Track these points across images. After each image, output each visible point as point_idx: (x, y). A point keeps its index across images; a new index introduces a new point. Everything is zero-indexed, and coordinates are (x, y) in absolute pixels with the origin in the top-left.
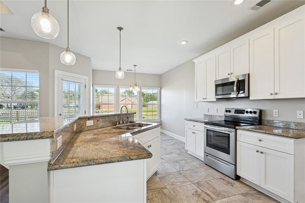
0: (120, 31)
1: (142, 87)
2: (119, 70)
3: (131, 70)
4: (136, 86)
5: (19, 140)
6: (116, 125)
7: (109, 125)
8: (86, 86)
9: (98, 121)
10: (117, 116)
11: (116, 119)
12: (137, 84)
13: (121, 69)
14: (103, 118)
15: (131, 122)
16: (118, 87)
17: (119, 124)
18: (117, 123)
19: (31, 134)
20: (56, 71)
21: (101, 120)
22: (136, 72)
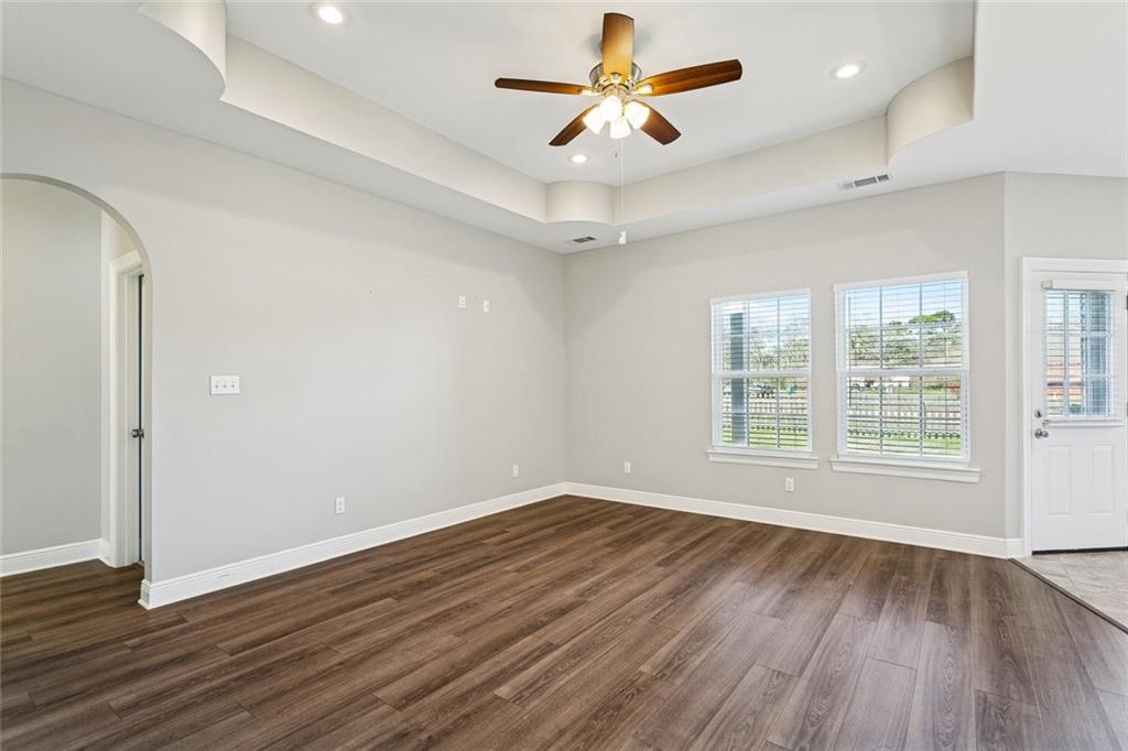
20: (1025, 259)
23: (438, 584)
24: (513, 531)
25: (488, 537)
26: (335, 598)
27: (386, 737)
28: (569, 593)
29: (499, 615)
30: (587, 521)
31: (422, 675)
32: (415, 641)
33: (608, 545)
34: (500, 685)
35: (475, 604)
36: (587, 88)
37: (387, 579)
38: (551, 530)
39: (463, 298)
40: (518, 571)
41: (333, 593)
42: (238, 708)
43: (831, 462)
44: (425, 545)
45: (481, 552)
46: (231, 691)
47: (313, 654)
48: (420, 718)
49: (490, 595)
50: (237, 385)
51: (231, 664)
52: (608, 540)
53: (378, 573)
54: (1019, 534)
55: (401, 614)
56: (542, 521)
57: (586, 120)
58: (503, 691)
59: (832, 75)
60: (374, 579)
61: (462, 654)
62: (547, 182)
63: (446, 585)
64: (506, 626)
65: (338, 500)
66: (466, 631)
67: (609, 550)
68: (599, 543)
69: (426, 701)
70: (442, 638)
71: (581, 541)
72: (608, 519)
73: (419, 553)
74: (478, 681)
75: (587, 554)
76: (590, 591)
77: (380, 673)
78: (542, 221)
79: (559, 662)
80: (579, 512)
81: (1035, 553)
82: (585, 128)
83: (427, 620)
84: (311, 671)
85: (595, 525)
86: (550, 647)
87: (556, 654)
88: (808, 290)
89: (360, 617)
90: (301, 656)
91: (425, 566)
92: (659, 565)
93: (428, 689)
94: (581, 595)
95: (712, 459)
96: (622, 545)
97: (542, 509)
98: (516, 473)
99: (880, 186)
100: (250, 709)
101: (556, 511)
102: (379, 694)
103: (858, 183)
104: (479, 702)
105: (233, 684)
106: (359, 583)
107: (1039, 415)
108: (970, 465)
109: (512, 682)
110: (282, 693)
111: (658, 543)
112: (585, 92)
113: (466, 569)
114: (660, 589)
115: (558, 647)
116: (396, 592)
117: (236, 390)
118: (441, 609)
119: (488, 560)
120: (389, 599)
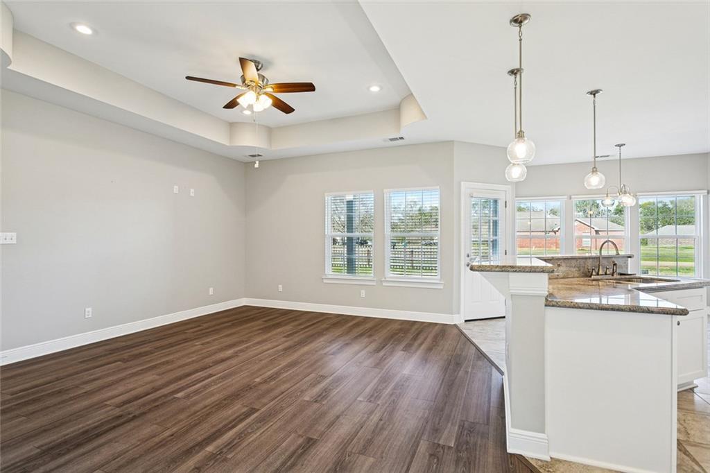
0: (595, 97)
1: (638, 194)
2: (593, 171)
3: (608, 156)
4: (625, 193)
5: (524, 272)
6: (590, 277)
7: (576, 275)
8: (508, 205)
9: (559, 265)
10: (591, 260)
11: (590, 264)
12: (628, 189)
13: (596, 171)
14: (566, 261)
15: (621, 274)
16: (571, 198)
17: (598, 274)
18: (594, 273)
19: (533, 267)
20: (462, 183)
21: (563, 264)
22: (622, 158)
23: (152, 353)
24: (205, 326)
25: (188, 329)
26: (83, 365)
27: (110, 418)
28: (229, 352)
29: (186, 365)
30: (253, 318)
31: (134, 393)
32: (132, 380)
33: (260, 329)
34: (178, 393)
35: (173, 361)
36: (239, 86)
37: (119, 353)
38: (229, 324)
39: (176, 187)
40: (202, 344)
41: (81, 362)
42: (18, 416)
43: (381, 281)
44: (147, 335)
45: (183, 337)
46: (14, 410)
47: (67, 390)
48: (130, 409)
49: (183, 357)
50: (15, 238)
51: (12, 399)
52: (261, 327)
53: (113, 351)
54: (459, 313)
55: (126, 368)
56: (226, 319)
57: (238, 100)
58: (179, 395)
59: (368, 88)
60: (111, 354)
61: (159, 383)
62: (231, 121)
63: (156, 354)
64: (187, 369)
65: (87, 310)
66: (163, 373)
67: (260, 331)
68: (255, 329)
69: (135, 403)
70: (150, 377)
71: (244, 329)
72: (264, 317)
73: (143, 339)
74: (166, 393)
75: (247, 334)
76: (242, 351)
77: (110, 394)
78: (228, 145)
79: (214, 381)
80: (249, 314)
81: (466, 321)
82: (238, 104)
83: (141, 370)
84: (65, 397)
85: (256, 320)
86: (211, 376)
87: (212, 378)
88: (372, 191)
89: (98, 372)
90: (59, 392)
91: (146, 345)
92: (285, 337)
93: (137, 398)
94: (236, 353)
95: (325, 281)
96: (266, 329)
97: (228, 313)
98: (211, 293)
99: (400, 142)
100: (26, 416)
101: (236, 314)
102: (108, 403)
103: (391, 140)
104: (165, 401)
105: (13, 407)
106: (101, 356)
107: (468, 256)
108: (440, 280)
109: (186, 391)
110: (48, 408)
111: (288, 328)
112: (237, 87)
113: (171, 345)
114: (280, 348)
115: (215, 375)
116: (124, 359)
117: (14, 242)
118: (151, 365)
119: (186, 340)
120: (119, 363)
